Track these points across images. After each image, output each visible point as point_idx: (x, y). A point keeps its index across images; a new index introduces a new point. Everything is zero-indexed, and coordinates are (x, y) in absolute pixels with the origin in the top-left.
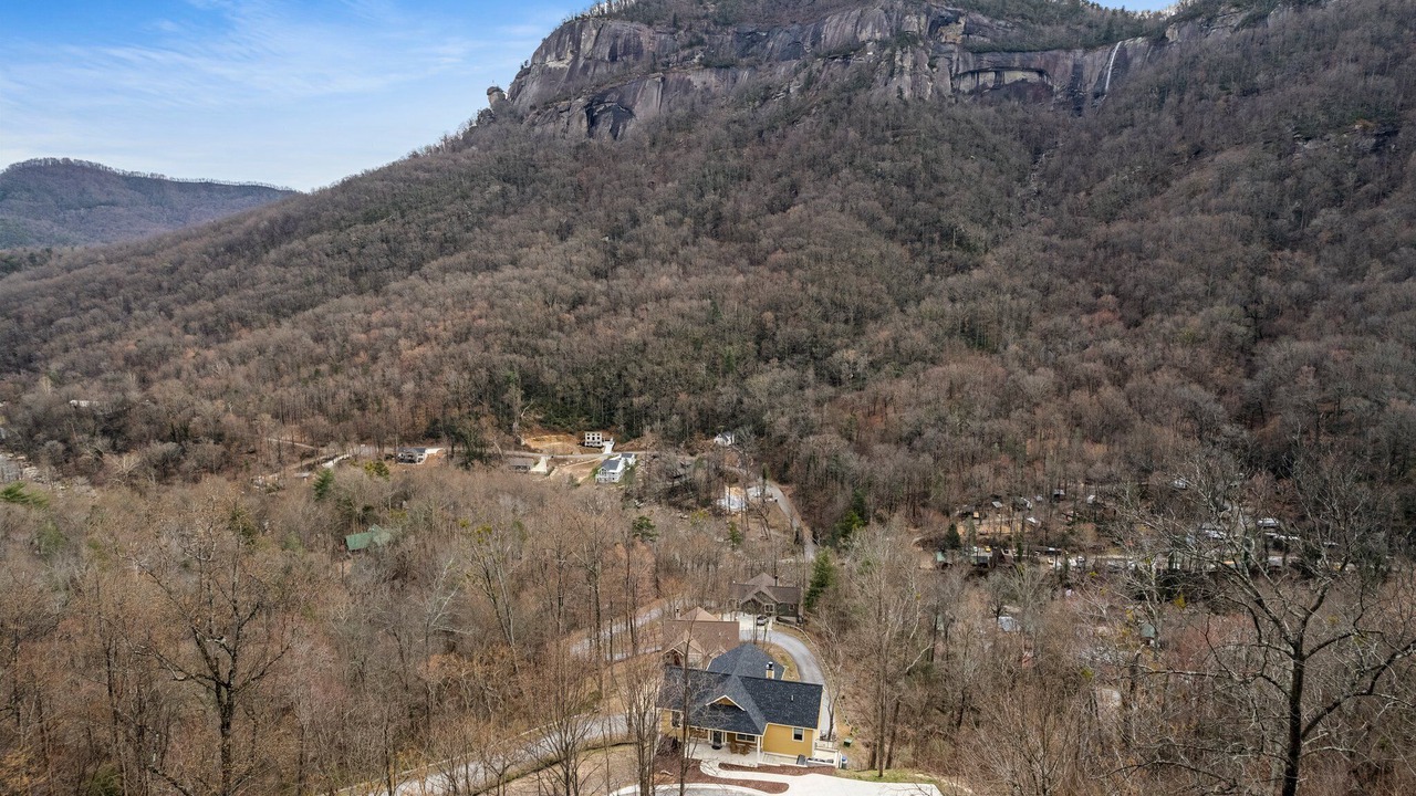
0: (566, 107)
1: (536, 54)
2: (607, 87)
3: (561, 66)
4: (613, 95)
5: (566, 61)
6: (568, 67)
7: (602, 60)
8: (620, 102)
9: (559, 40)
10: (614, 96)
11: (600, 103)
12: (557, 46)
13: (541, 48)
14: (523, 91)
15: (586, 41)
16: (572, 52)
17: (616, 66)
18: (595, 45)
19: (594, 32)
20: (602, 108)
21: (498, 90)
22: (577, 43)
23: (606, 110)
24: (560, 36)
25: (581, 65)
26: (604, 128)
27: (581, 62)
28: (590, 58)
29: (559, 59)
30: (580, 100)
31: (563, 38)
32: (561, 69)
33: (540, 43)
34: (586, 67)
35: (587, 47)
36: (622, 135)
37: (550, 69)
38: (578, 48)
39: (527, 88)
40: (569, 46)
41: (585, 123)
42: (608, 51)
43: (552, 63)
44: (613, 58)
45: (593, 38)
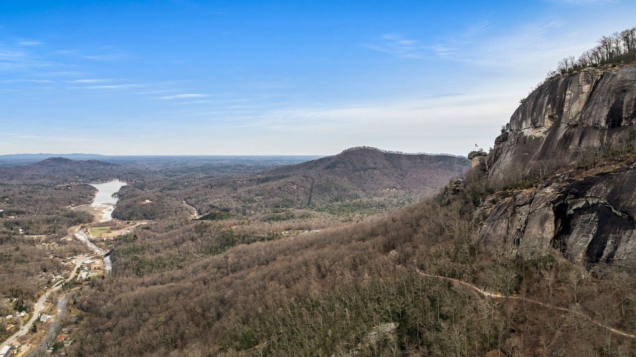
0: (528, 199)
1: (513, 118)
2: (592, 173)
3: (538, 135)
4: (602, 186)
5: (544, 129)
6: (545, 136)
7: (596, 127)
8: (614, 199)
9: (536, 102)
10: (604, 188)
11: (578, 196)
12: (533, 110)
13: (517, 112)
14: (498, 161)
15: (572, 102)
16: (551, 117)
17: (616, 137)
18: (587, 104)
19: (586, 88)
20: (580, 205)
21: (479, 154)
22: (559, 106)
23: (588, 208)
24: (538, 98)
25: (561, 135)
26: (579, 242)
27: (563, 130)
28: (575, 126)
29: (535, 125)
30: (548, 190)
31: (540, 100)
32: (538, 139)
33: (518, 105)
34: (568, 138)
35: (574, 109)
36: (611, 255)
37: (525, 138)
38: (560, 112)
39: (503, 156)
40: (547, 109)
41: (550, 228)
42: (605, 112)
43: (528, 132)
44: (614, 121)
45: (584, 97)
